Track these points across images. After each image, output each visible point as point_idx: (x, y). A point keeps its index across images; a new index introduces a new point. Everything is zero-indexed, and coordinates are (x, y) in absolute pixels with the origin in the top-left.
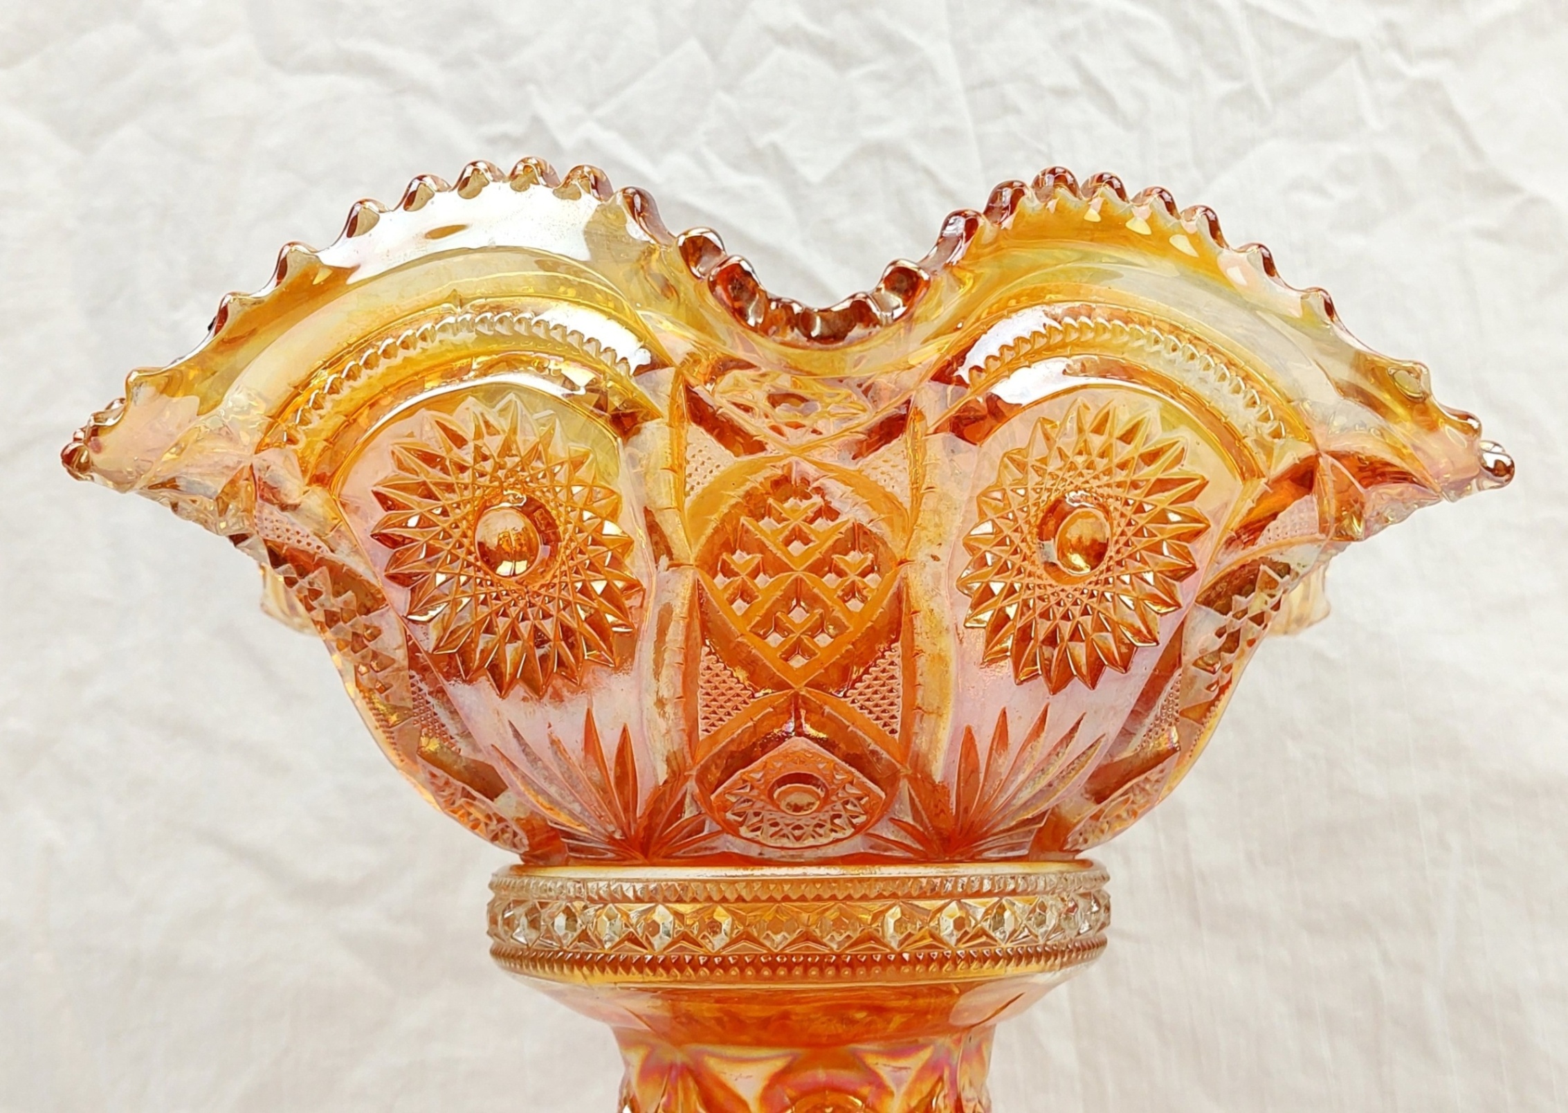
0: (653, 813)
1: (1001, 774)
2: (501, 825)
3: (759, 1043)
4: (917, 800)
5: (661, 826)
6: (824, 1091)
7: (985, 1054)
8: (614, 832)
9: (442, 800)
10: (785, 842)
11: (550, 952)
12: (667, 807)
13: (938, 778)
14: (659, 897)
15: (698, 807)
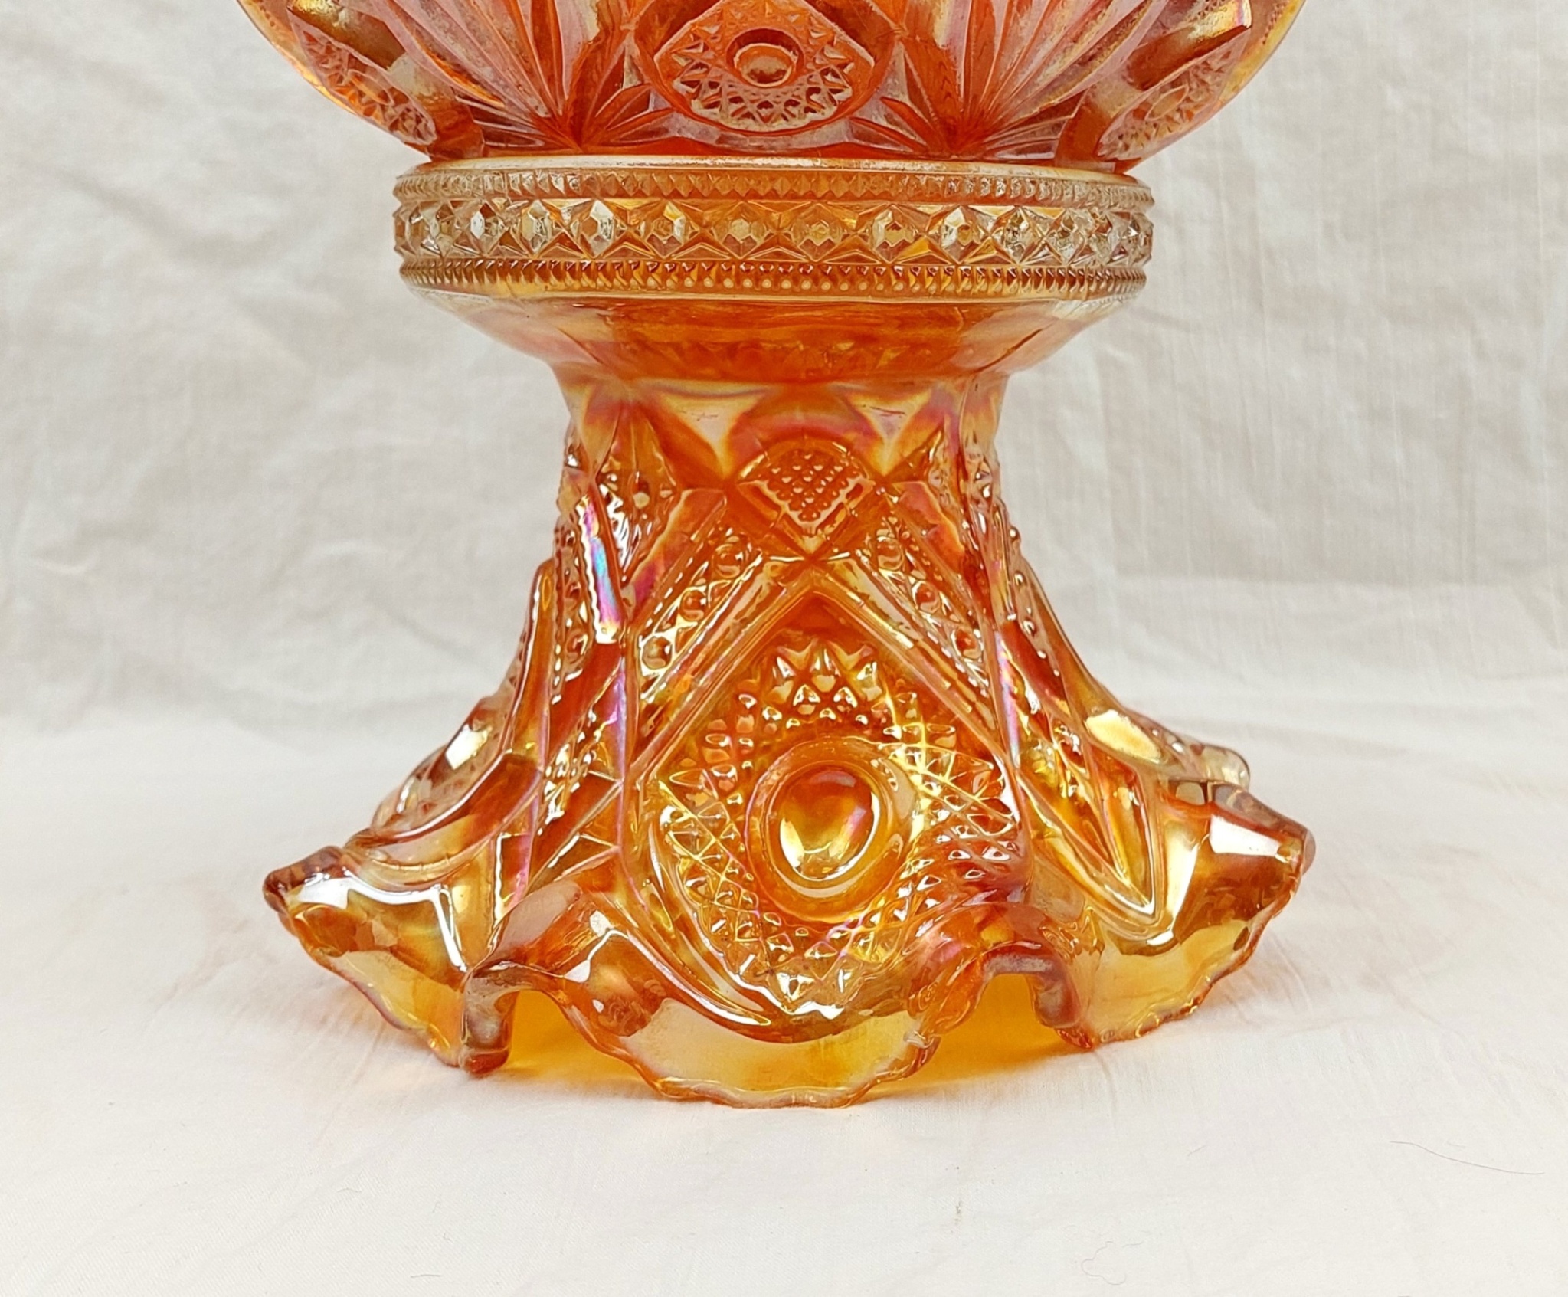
0: (582, 84)
1: (1022, 39)
2: (401, 109)
3: (725, 377)
4: (915, 73)
5: (594, 103)
6: (803, 435)
7: (993, 406)
8: (537, 108)
9: (325, 75)
10: (750, 125)
11: (467, 260)
12: (600, 77)
13: (941, 40)
14: (597, 192)
15: (640, 77)
